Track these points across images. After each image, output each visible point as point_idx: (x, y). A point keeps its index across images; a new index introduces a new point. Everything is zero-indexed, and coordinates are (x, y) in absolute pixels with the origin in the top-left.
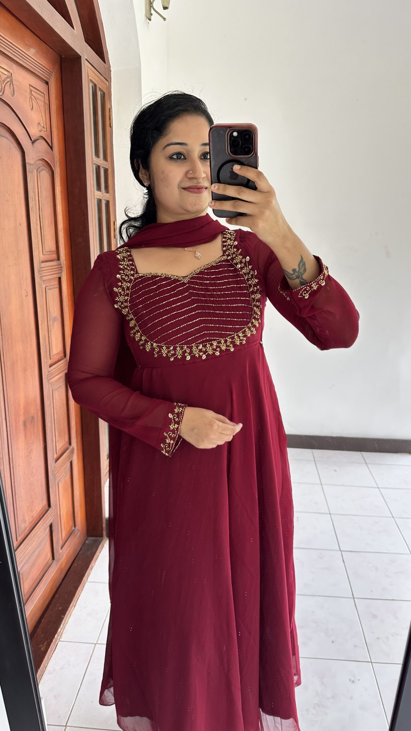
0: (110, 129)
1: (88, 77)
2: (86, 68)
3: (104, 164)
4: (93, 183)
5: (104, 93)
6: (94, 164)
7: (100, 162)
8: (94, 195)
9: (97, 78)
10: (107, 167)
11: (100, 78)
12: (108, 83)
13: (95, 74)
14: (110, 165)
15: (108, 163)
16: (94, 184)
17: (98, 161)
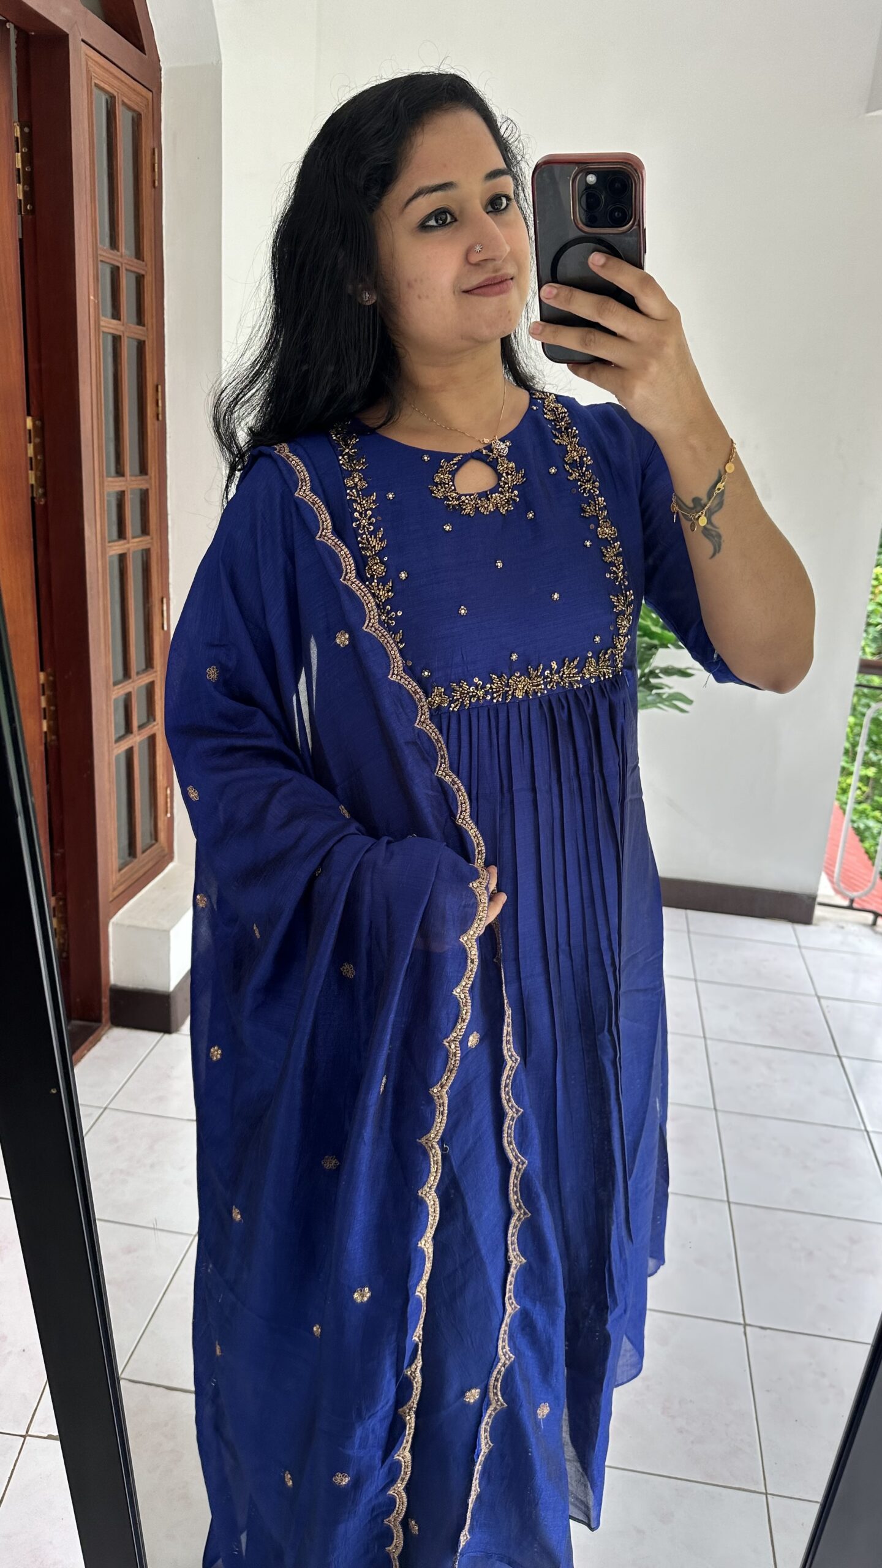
0: (153, 193)
1: (90, 79)
2: (83, 58)
3: (131, 263)
4: (96, 301)
5: (139, 115)
6: (101, 261)
7: (120, 259)
8: (99, 324)
9: (116, 82)
10: (143, 272)
11: (126, 84)
12: (151, 93)
13: (111, 73)
14: (149, 266)
15: (144, 263)
16: (98, 302)
17: (111, 256)
